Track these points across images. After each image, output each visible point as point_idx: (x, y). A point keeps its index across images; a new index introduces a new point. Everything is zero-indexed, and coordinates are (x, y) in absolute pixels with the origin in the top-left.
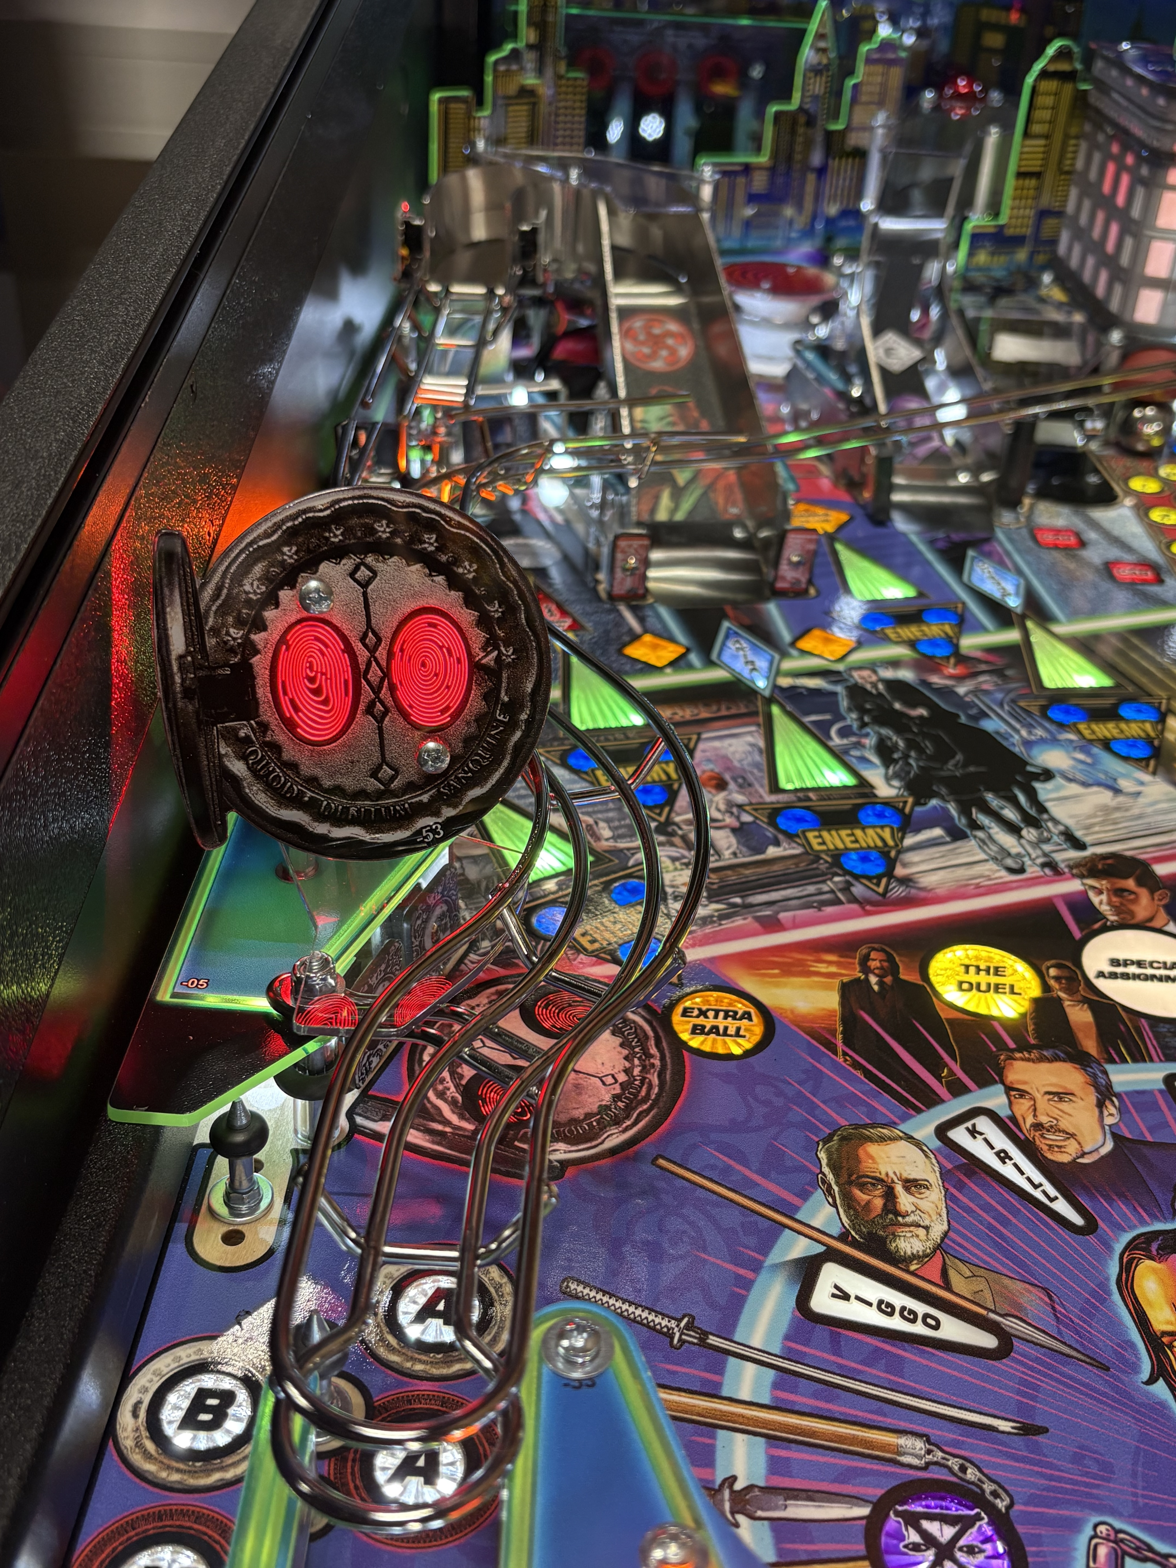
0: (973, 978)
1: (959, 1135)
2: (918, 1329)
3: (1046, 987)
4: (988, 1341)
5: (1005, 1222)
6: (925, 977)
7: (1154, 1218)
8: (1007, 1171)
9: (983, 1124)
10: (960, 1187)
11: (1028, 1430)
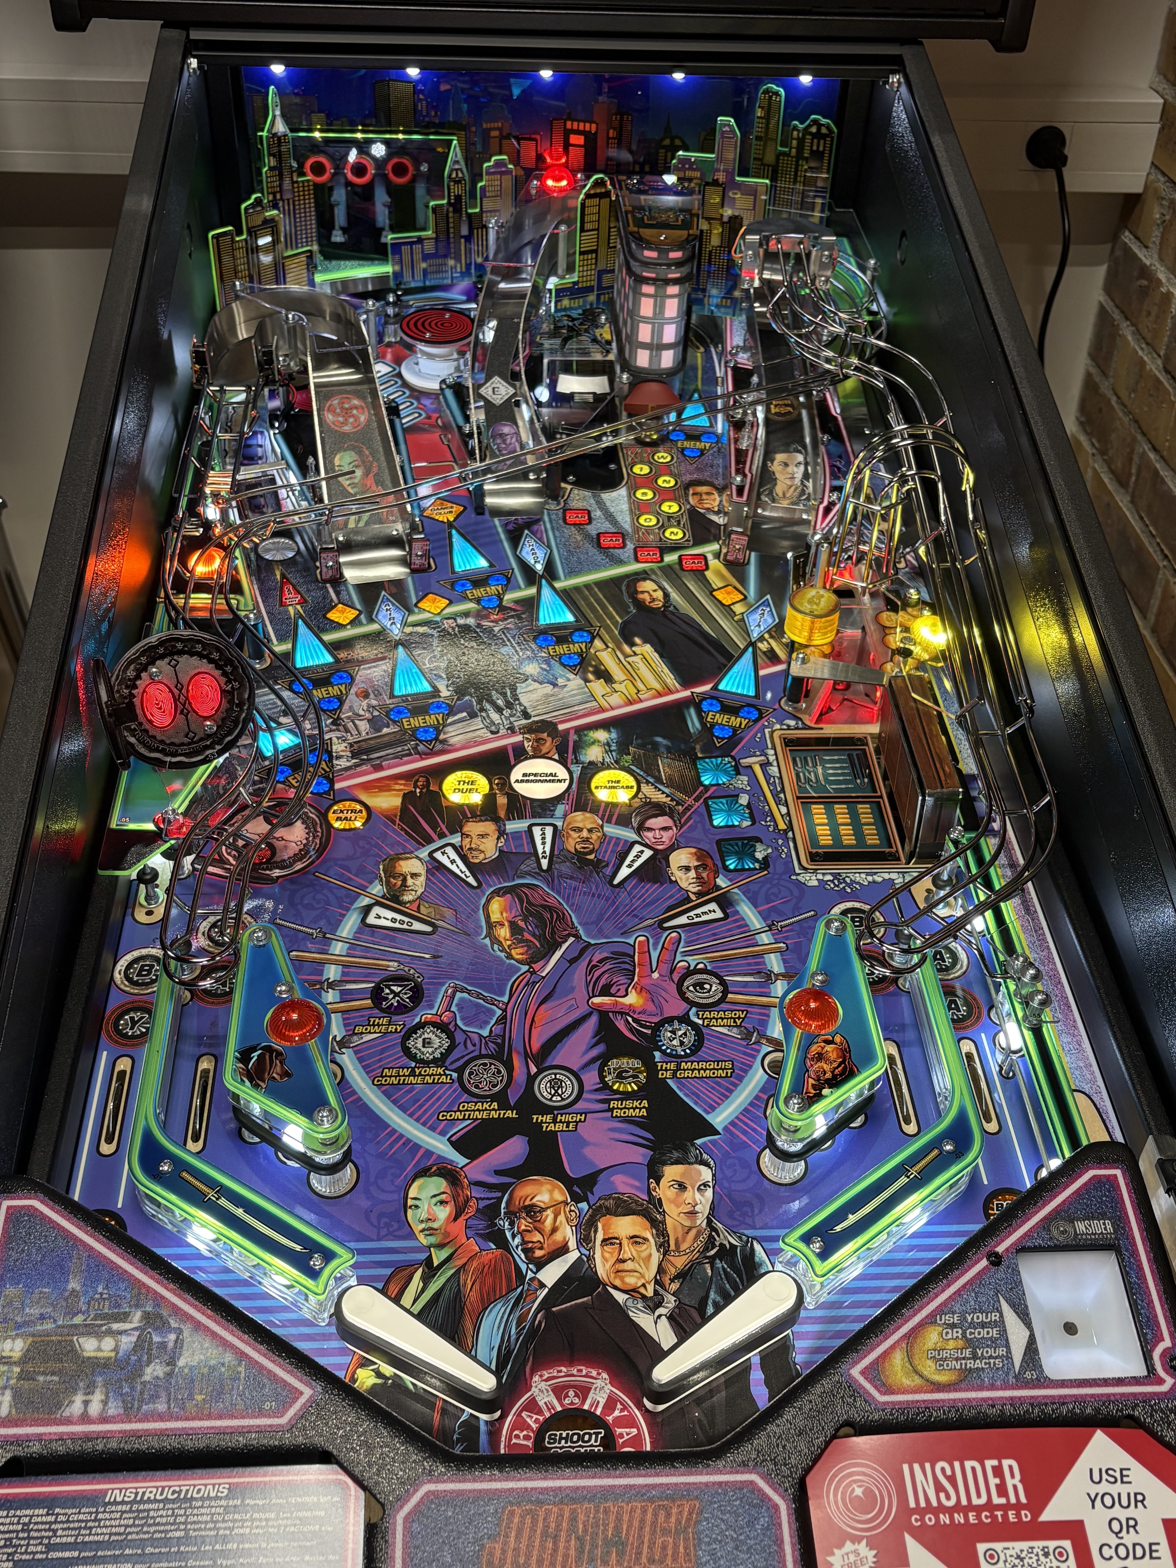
0: (461, 787)
1: (438, 855)
2: (405, 926)
3: (491, 789)
4: (428, 929)
5: (446, 886)
6: (440, 788)
7: (505, 881)
8: (453, 868)
9: (449, 850)
10: (433, 874)
11: (434, 957)
